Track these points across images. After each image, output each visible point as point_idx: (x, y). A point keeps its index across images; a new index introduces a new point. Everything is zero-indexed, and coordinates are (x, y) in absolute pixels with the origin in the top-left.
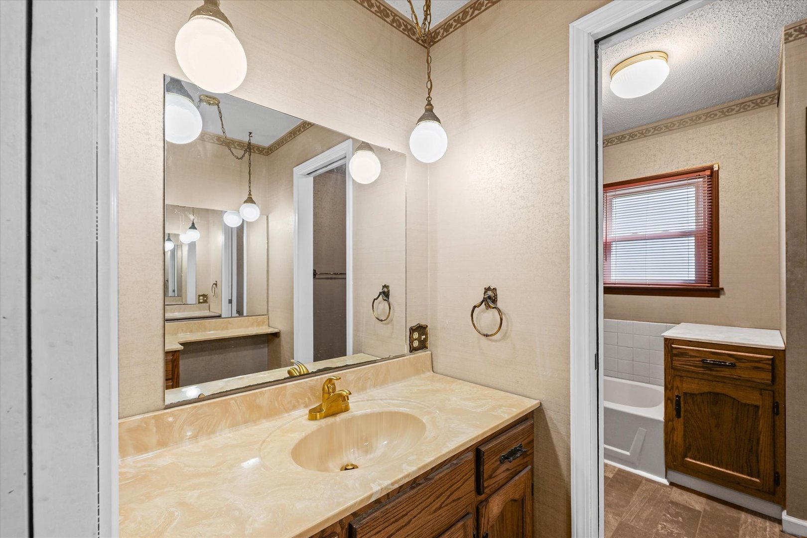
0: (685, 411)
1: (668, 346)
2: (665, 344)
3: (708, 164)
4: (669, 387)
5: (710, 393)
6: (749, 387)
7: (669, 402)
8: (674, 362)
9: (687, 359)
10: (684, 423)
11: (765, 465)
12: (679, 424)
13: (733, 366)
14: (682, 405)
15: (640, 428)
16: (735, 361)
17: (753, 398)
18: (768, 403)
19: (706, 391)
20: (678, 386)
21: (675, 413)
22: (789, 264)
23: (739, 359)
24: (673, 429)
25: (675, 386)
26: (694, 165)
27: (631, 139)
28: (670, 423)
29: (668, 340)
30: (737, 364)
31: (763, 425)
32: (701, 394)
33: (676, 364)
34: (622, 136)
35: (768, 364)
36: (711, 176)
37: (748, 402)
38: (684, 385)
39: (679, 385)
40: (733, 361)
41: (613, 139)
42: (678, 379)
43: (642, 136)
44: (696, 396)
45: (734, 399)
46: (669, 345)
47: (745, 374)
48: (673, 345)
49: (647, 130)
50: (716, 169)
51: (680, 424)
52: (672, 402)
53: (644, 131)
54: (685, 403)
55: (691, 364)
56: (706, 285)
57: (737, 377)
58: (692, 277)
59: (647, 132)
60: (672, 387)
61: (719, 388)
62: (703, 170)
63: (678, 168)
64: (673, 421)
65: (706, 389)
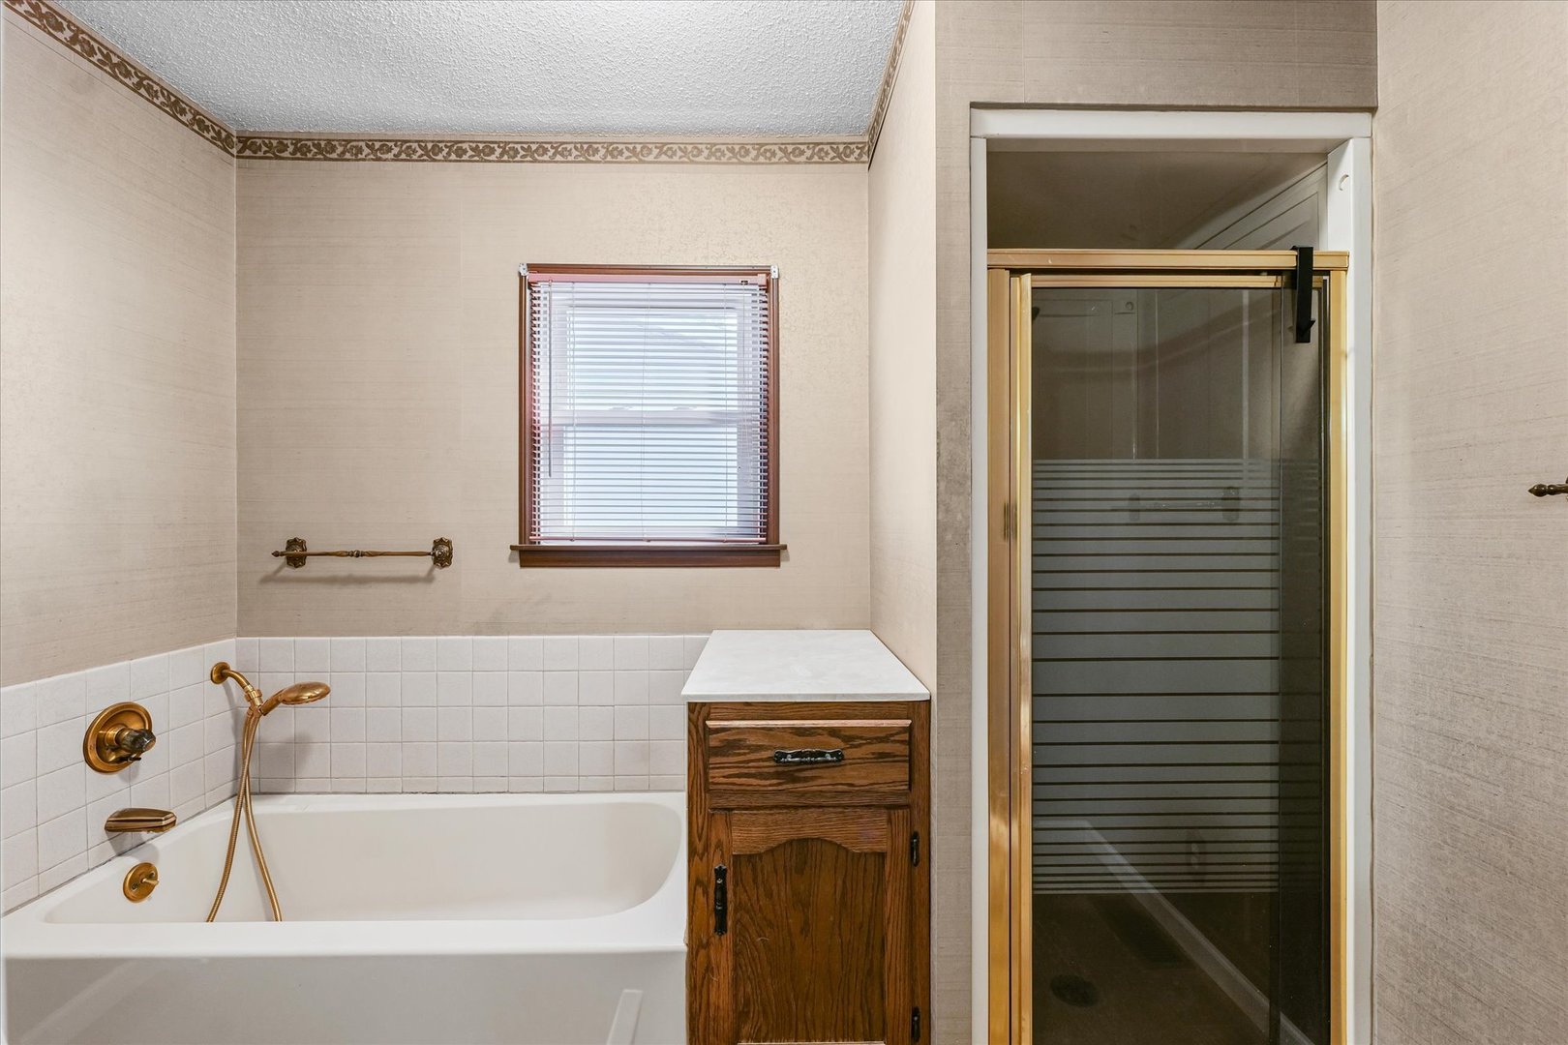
0: (736, 911)
1: (696, 727)
2: (690, 719)
4: (700, 847)
5: (790, 842)
6: (869, 806)
7: (700, 890)
8: (712, 773)
9: (741, 758)
10: (735, 945)
11: (896, 1000)
12: (722, 952)
13: (838, 758)
14: (730, 895)
15: (626, 991)
16: (843, 745)
17: (875, 834)
18: (902, 842)
19: (784, 839)
20: (719, 840)
21: (712, 921)
22: (943, 485)
23: (848, 737)
24: (709, 969)
25: (714, 841)
26: (736, 257)
27: (609, 158)
28: (702, 952)
29: (698, 708)
30: (847, 753)
31: (895, 902)
32: (771, 851)
33: (716, 775)
34: (590, 144)
35: (902, 742)
36: (767, 288)
37: (866, 848)
38: (735, 834)
39: (723, 837)
40: (837, 744)
41: (569, 147)
42: (720, 817)
43: (634, 159)
44: (761, 858)
45: (839, 846)
46: (700, 723)
47: (859, 777)
48: (708, 722)
49: (644, 145)
50: (774, 275)
51: (724, 953)
52: (706, 893)
53: (639, 147)
54: (736, 885)
55: (753, 771)
56: (756, 540)
57: (846, 788)
59: (645, 152)
60: (706, 848)
61: (810, 825)
62: (754, 272)
63: (706, 258)
64: (707, 946)
65: (781, 835)
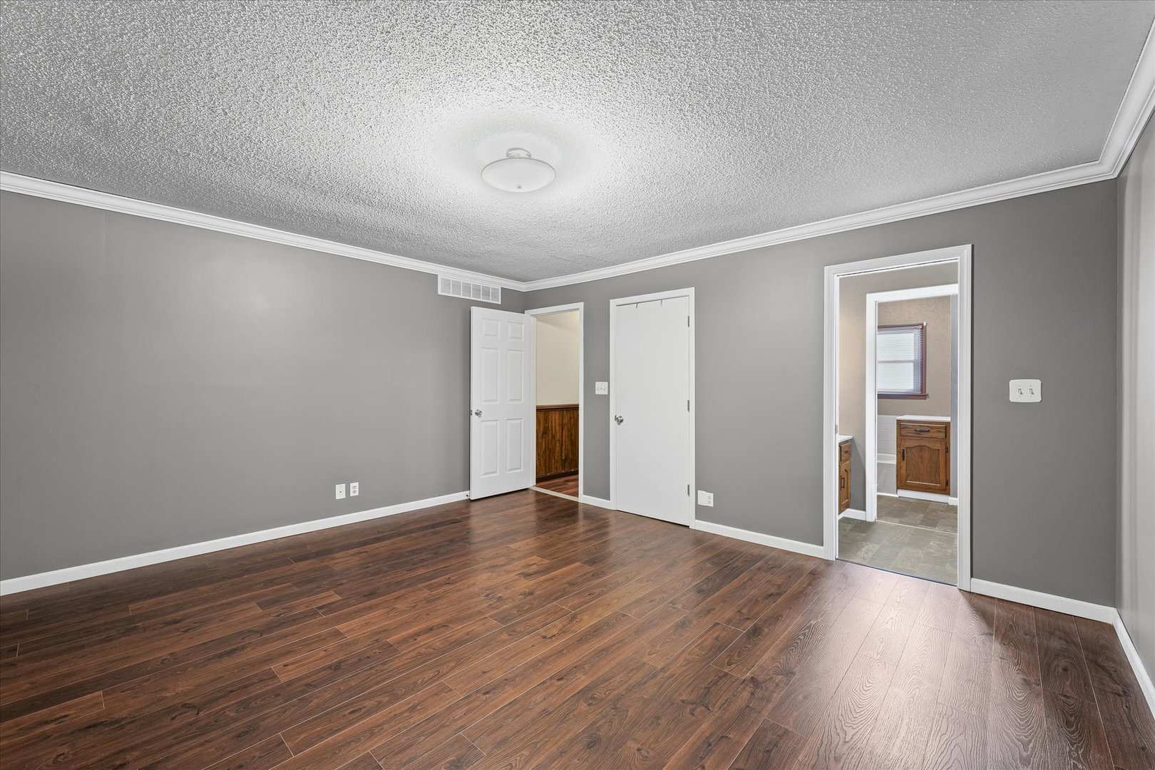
0: (906, 458)
1: (898, 425)
2: (897, 423)
3: (920, 322)
4: (899, 445)
5: (918, 446)
6: (936, 441)
8: (901, 432)
9: (907, 430)
10: (906, 463)
11: (942, 477)
12: (904, 464)
13: (929, 431)
17: (938, 446)
18: (944, 448)
21: (902, 458)
23: (931, 428)
24: (901, 467)
25: (902, 444)
26: (915, 322)
29: (899, 422)
30: (931, 430)
31: (942, 459)
32: (914, 447)
33: (903, 433)
35: (943, 429)
36: (922, 329)
37: (935, 449)
38: (907, 444)
39: (904, 444)
40: (929, 429)
42: (903, 441)
44: (912, 449)
45: (929, 448)
47: (935, 435)
48: (901, 424)
50: (925, 325)
52: (900, 454)
54: (906, 453)
55: (910, 431)
56: (919, 393)
57: (931, 437)
58: (912, 388)
61: (922, 443)
62: (920, 325)
63: (909, 323)
64: (900, 463)
65: (916, 444)
